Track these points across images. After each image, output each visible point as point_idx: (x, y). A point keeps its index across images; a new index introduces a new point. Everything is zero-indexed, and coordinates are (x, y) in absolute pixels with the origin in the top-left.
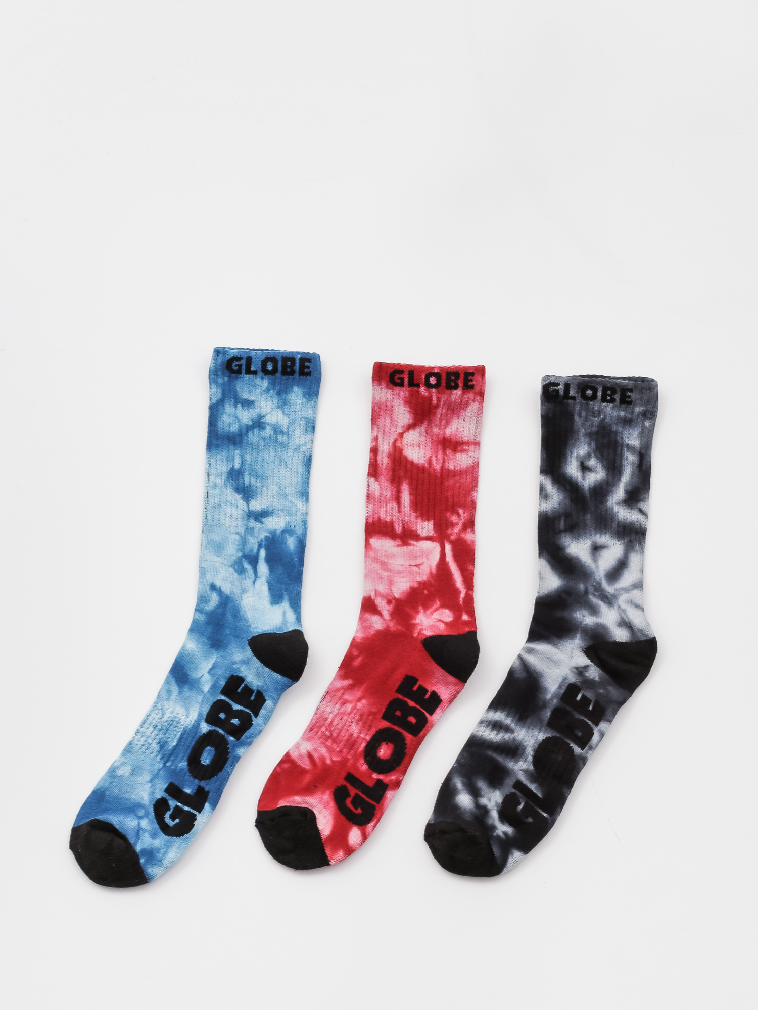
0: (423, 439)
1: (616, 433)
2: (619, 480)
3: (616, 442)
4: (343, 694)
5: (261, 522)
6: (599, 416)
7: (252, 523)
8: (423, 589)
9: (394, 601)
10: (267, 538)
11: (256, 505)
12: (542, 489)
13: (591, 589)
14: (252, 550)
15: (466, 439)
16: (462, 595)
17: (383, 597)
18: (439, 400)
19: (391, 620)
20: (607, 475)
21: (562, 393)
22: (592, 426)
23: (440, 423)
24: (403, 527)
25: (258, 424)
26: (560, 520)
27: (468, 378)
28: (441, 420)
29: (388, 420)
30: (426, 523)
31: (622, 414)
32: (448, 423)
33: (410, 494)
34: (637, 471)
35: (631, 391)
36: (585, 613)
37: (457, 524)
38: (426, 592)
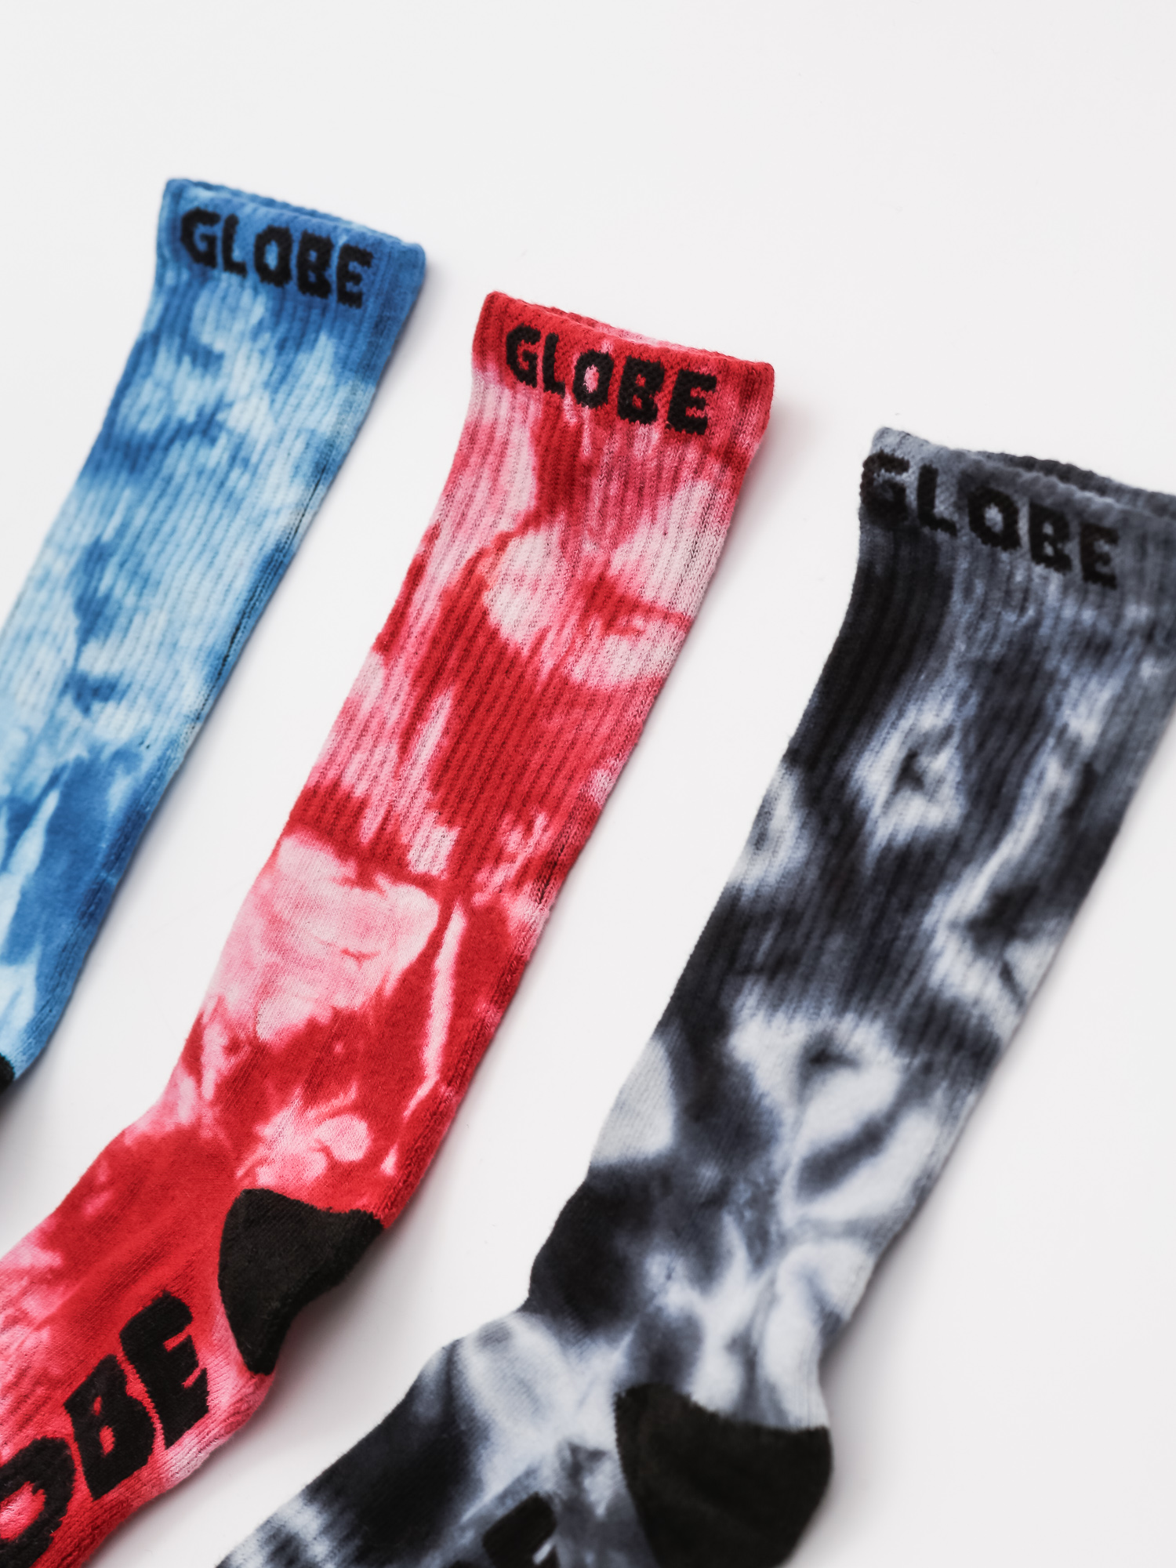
0: (550, 567)
1: (1052, 678)
2: (995, 844)
3: (1038, 712)
4: (24, 1293)
5: (86, 710)
6: (1023, 610)
7: (69, 711)
8: (337, 1037)
9: (247, 1049)
10: (79, 764)
11: (98, 661)
12: (764, 814)
13: (742, 1193)
14: (28, 789)
15: (648, 596)
16: (423, 1091)
17: (228, 1026)
18: (597, 448)
19: (213, 1104)
20: (967, 818)
21: (912, 497)
22: (993, 637)
23: (603, 525)
24: (382, 828)
25: (207, 426)
26: (765, 930)
27: (689, 392)
28: (602, 514)
29: (484, 485)
30: (441, 830)
31: (1088, 615)
32: (624, 529)
33: (446, 732)
34: (1055, 825)
35: (1112, 537)
36: (680, 1267)
37: (512, 859)
38: (339, 1048)
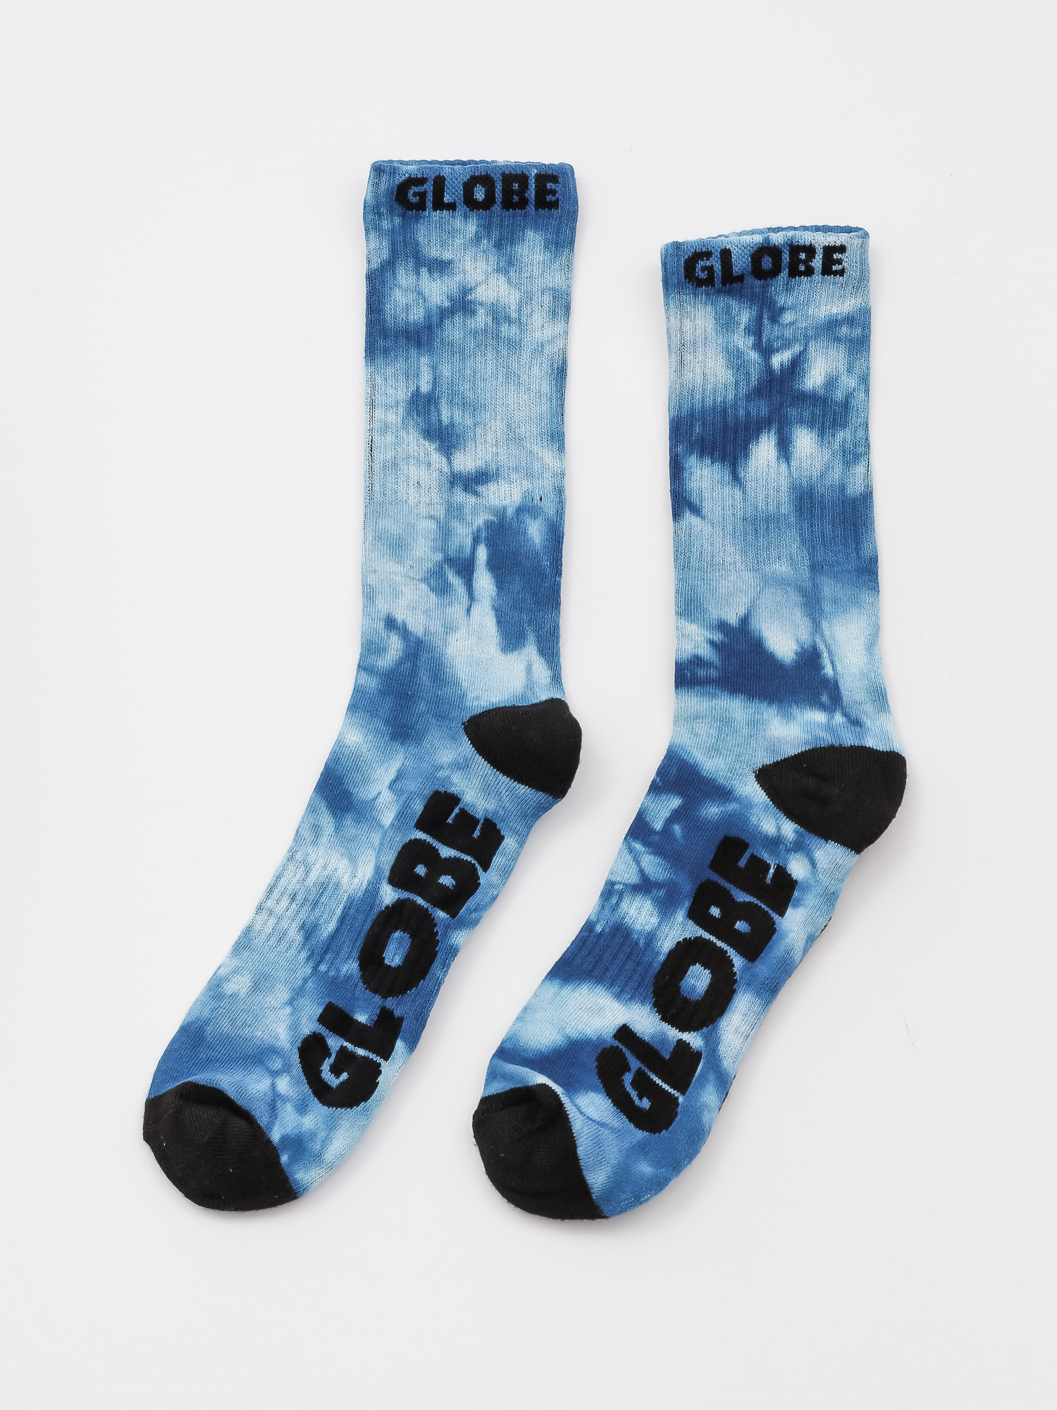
5: (476, 494)
7: (460, 496)
10: (489, 525)
11: (466, 462)
14: (461, 547)
25: (462, 304)
